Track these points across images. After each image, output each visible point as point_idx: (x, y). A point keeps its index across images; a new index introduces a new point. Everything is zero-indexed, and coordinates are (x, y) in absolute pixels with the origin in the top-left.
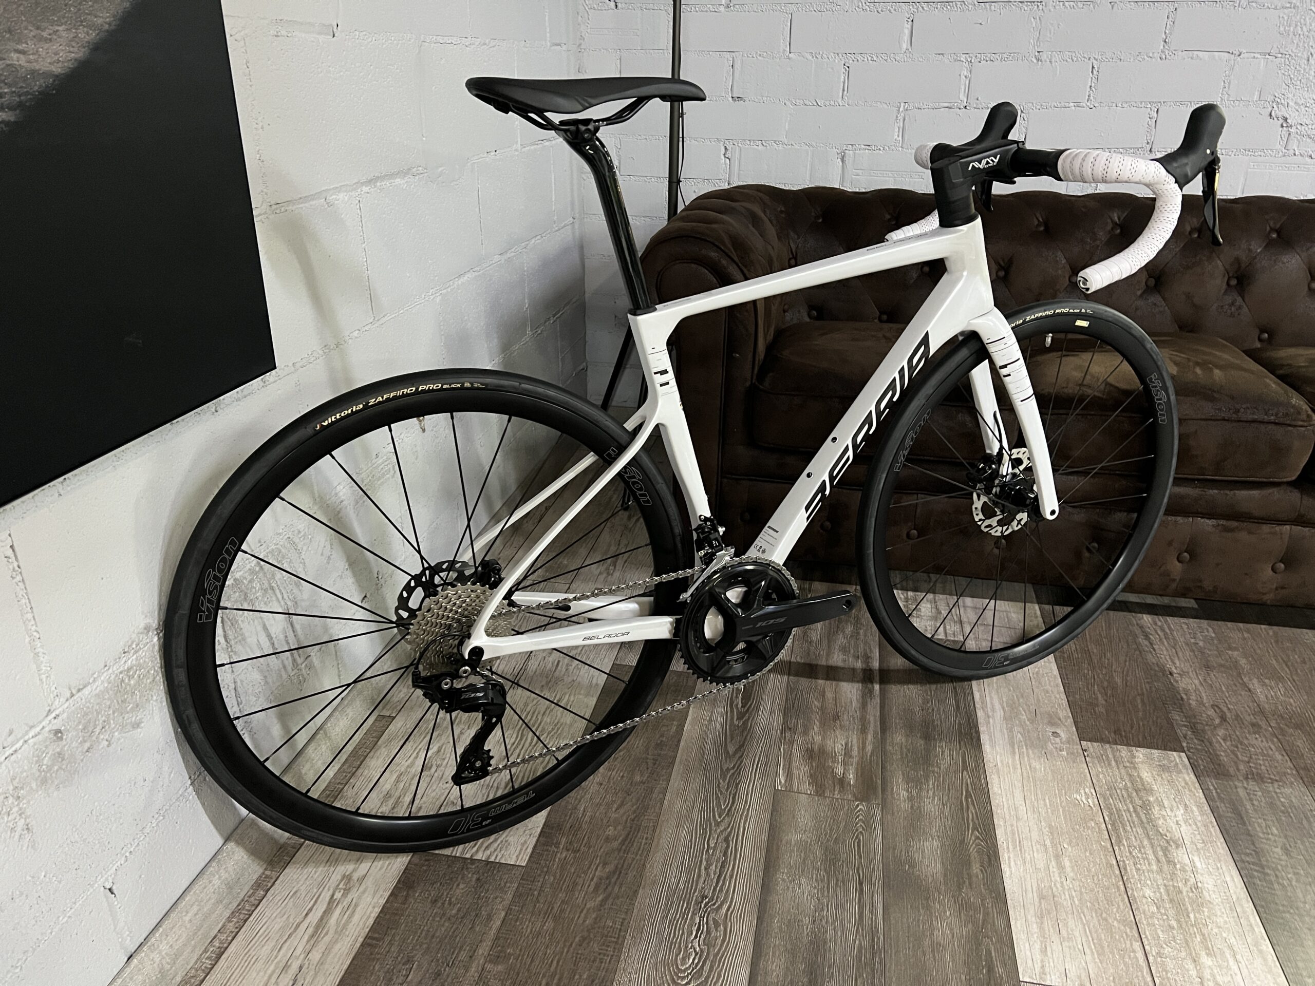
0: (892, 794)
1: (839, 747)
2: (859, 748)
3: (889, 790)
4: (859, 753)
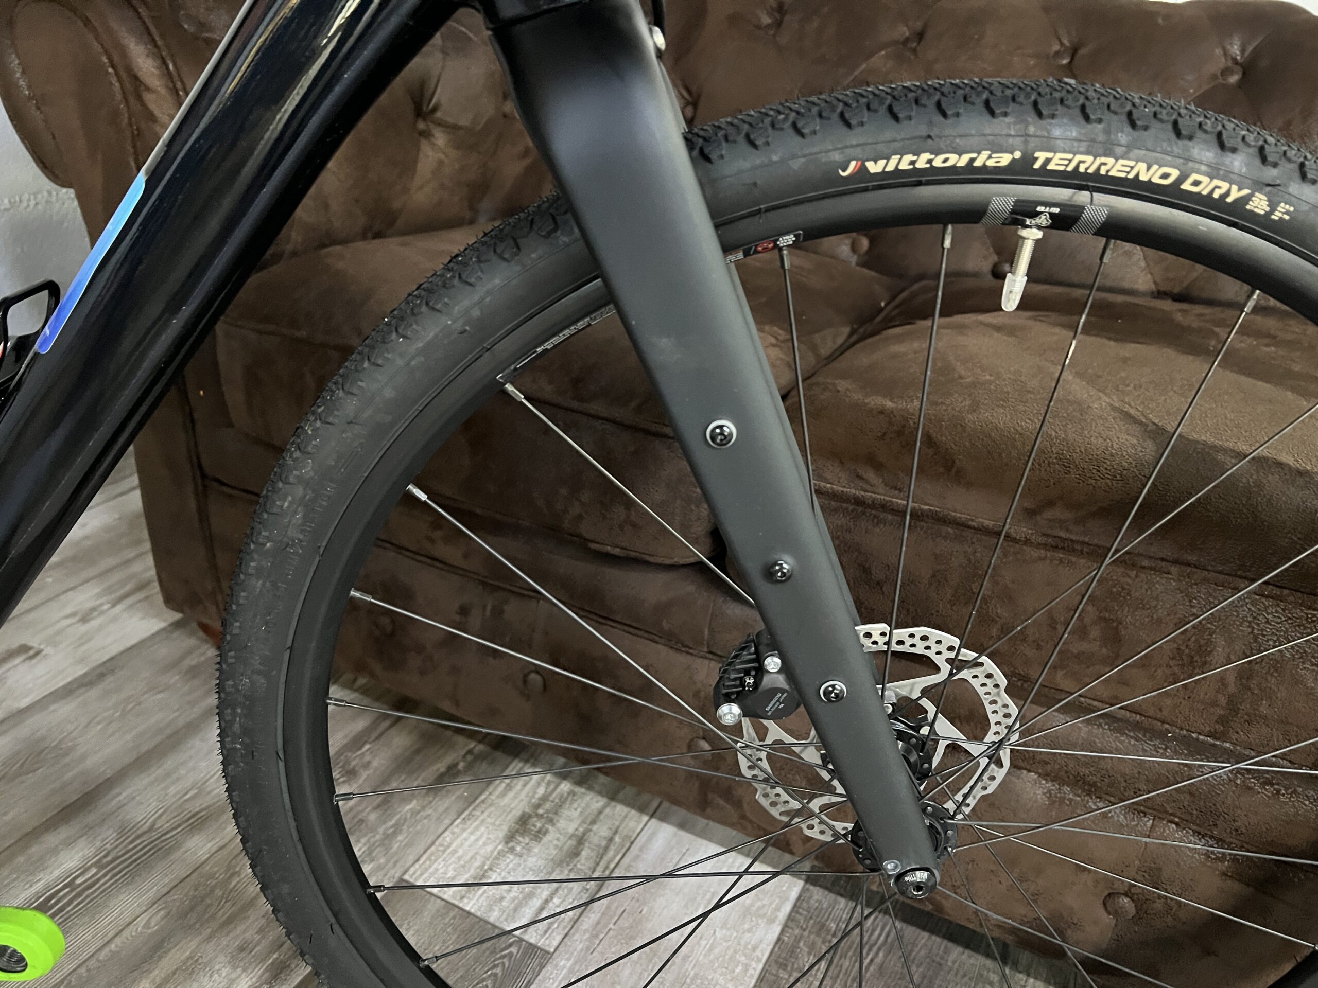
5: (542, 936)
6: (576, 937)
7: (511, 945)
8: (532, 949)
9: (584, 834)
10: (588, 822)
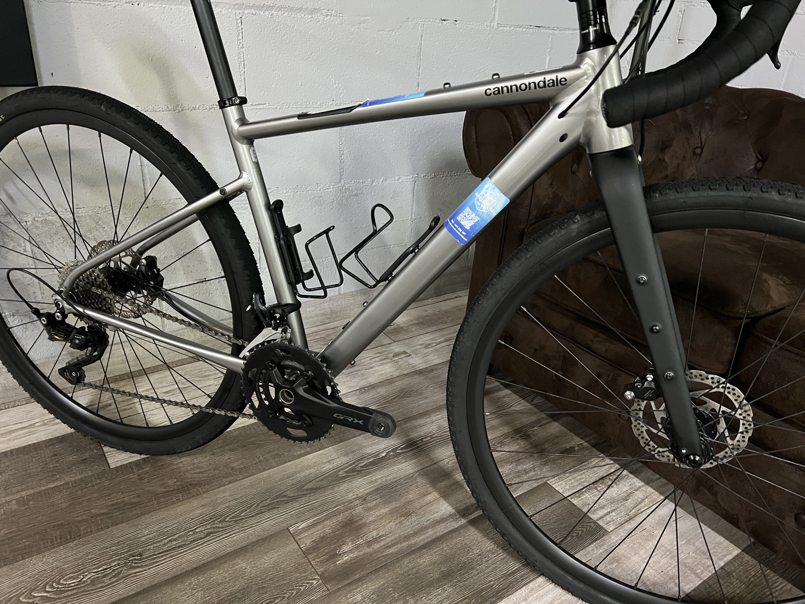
0: (350, 592)
1: (374, 534)
2: (385, 544)
3: (354, 587)
4: (379, 548)
5: (605, 524)
6: (621, 530)
7: (591, 522)
8: (601, 528)
9: (631, 493)
10: (634, 489)
